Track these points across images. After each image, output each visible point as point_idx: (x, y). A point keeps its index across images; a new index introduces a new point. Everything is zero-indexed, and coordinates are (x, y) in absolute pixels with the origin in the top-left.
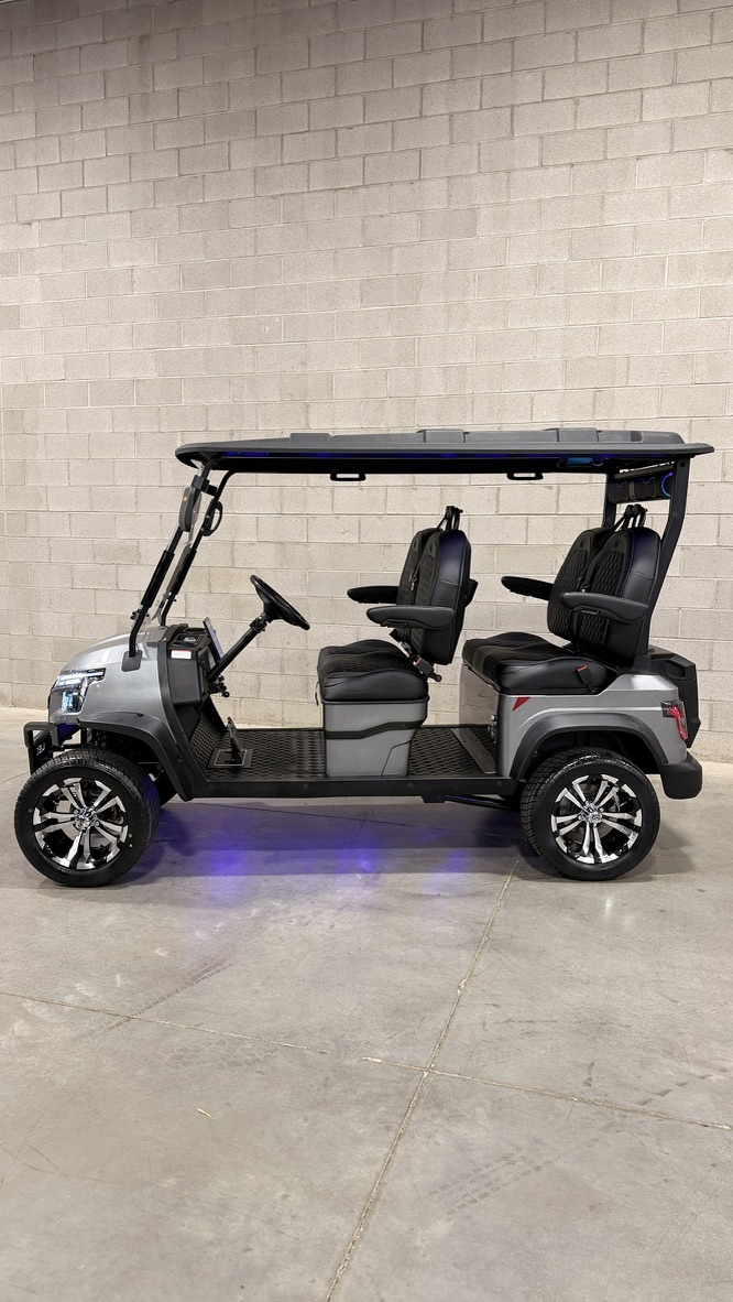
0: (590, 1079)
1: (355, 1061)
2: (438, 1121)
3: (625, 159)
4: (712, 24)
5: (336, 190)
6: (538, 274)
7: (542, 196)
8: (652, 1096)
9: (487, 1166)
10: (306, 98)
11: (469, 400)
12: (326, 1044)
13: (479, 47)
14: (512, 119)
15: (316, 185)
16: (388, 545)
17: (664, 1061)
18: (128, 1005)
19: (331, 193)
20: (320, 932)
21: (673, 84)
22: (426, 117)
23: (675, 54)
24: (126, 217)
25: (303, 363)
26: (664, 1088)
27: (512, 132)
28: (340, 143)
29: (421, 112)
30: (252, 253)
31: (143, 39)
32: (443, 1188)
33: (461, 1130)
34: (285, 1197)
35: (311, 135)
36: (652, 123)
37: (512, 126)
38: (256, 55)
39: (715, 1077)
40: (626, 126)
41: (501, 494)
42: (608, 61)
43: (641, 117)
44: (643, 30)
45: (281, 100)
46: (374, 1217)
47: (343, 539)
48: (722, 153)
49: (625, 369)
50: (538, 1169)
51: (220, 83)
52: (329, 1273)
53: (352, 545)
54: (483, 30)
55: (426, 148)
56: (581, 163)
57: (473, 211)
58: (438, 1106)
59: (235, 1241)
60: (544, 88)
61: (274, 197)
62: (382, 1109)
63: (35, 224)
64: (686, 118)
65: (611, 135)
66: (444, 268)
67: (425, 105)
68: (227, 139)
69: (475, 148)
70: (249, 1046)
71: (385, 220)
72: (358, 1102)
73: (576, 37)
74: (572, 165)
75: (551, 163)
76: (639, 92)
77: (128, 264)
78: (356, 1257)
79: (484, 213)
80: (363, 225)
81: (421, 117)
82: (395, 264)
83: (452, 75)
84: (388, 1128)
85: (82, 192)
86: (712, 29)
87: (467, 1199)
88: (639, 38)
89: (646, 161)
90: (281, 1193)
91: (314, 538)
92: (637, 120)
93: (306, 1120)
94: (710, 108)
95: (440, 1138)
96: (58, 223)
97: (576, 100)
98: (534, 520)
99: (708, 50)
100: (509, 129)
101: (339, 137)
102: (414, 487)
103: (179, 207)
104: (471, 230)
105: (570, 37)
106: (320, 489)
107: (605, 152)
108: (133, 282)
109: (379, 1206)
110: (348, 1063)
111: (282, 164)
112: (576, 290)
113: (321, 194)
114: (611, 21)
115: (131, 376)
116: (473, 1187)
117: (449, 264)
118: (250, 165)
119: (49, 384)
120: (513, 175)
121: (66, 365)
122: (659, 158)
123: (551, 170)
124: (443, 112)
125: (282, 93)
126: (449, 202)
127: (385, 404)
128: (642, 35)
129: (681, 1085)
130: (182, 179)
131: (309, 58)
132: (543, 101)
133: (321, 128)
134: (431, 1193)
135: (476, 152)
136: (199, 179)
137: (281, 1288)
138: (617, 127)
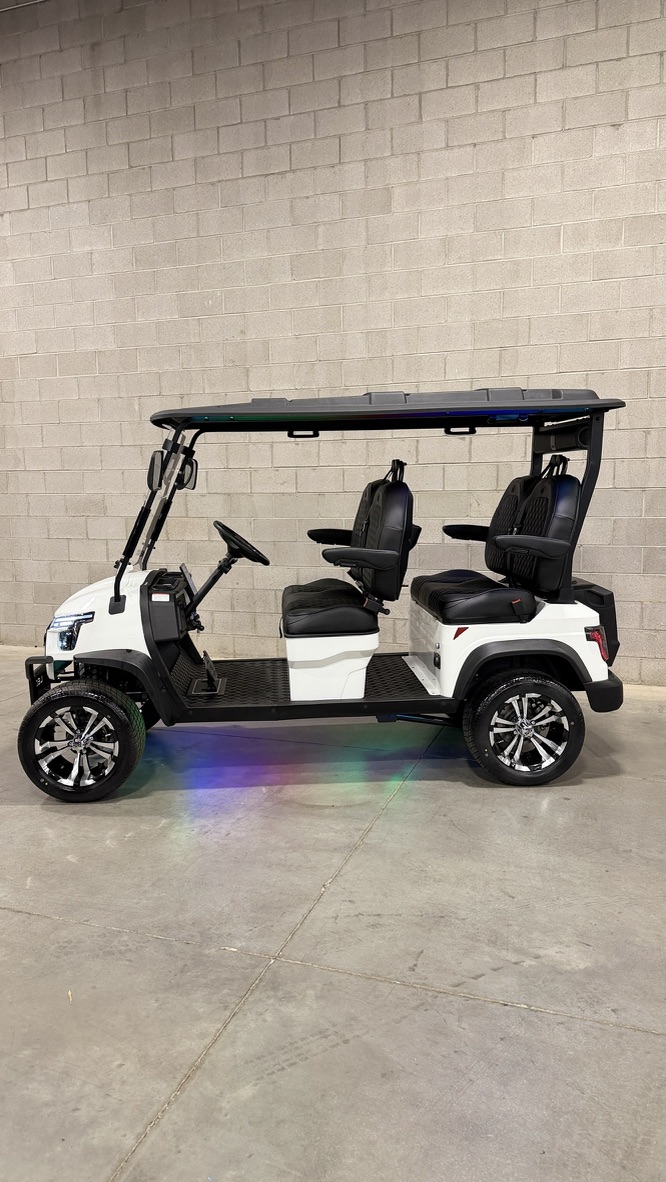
0: (415, 965)
1: (213, 950)
2: (271, 1001)
3: (522, 138)
4: (597, 11)
5: (266, 175)
6: (447, 246)
7: (449, 174)
8: (465, 980)
9: (303, 1039)
10: (238, 93)
11: (389, 362)
12: (193, 936)
13: (389, 41)
14: (420, 105)
15: (248, 172)
16: (321, 494)
17: (487, 949)
18: (31, 904)
19: (262, 178)
20: (216, 840)
21: (564, 67)
22: (344, 106)
23: (564, 40)
24: (85, 206)
25: (242, 332)
26: (479, 972)
27: (421, 117)
28: (269, 133)
29: (339, 102)
30: (195, 234)
31: (94, 46)
32: (259, 1058)
33: (289, 1009)
34: (121, 1065)
35: (243, 126)
36: (545, 104)
37: (420, 112)
38: (193, 56)
39: (528, 962)
40: (522, 107)
41: (420, 445)
42: (504, 48)
43: (535, 99)
44: (535, 19)
45: (216, 96)
46: (192, 1082)
47: (282, 489)
48: (609, 129)
49: (527, 330)
50: (346, 1042)
51: (161, 83)
52: (139, 1129)
53: (290, 494)
54: (392, 25)
55: (344, 135)
56: (484, 143)
57: (388, 190)
58: (275, 989)
59: (68, 1102)
60: (448, 75)
61: (212, 184)
62: (226, 991)
63: (7, 216)
64: (576, 98)
65: (509, 116)
66: (364, 243)
67: (342, 95)
68: (170, 132)
69: (388, 132)
70: (125, 938)
71: (311, 201)
72: (206, 986)
73: (476, 28)
74: (475, 145)
75: (456, 144)
76: (533, 76)
77: (87, 248)
78: (166, 1117)
79: (397, 192)
80: (291, 206)
81: (340, 106)
82: (320, 241)
83: (366, 67)
84: (226, 1008)
85: (47, 185)
86: (597, 16)
87: (278, 1067)
88: (531, 27)
89: (540, 139)
90: (117, 1063)
91: (257, 489)
92: (532, 101)
93: (157, 1001)
94: (597, 88)
95: (269, 1017)
96: (26, 213)
97: (477, 86)
98: (450, 469)
99: (594, 35)
100: (418, 113)
101: (269, 128)
102: (343, 441)
103: (130, 195)
104: (386, 207)
105: (470, 29)
106: (261, 445)
107: (504, 132)
108: (92, 265)
109: (199, 1073)
110: (207, 952)
111: (219, 154)
112: (481, 259)
113: (254, 180)
114: (506, 12)
115: (93, 348)
116: (284, 1057)
117: (368, 239)
118: (191, 155)
119: (23, 357)
120: (423, 156)
121: (36, 341)
122: (553, 136)
123: (456, 150)
124: (358, 101)
125: (216, 90)
126: (366, 183)
127: (316, 367)
128: (535, 24)
129: (495, 970)
130: (132, 171)
131: (240, 57)
132: (448, 88)
133: (252, 119)
134: (247, 1063)
135: (389, 136)
136: (147, 170)
137: (95, 1142)
138: (515, 109)
